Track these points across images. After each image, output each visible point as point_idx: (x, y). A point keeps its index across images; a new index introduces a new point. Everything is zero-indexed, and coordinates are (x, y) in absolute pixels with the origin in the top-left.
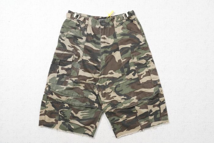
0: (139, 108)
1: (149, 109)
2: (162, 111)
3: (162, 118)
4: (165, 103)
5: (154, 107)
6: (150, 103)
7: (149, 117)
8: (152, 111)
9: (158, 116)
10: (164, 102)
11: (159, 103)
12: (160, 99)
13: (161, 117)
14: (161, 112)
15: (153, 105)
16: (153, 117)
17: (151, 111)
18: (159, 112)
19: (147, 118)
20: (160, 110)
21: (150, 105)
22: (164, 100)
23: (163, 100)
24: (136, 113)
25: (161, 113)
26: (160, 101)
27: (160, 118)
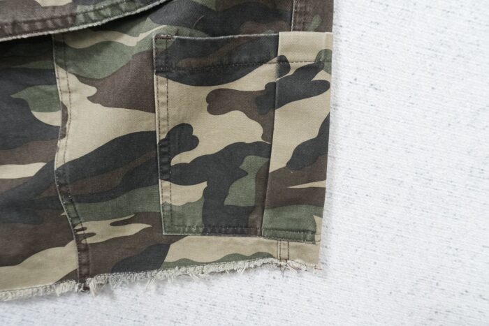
0: (92, 90)
1: (161, 111)
2: (278, 161)
3: (267, 214)
4: (325, 86)
5: (217, 105)
6: (183, 63)
7: (164, 184)
8: (193, 143)
9: (241, 193)
10: (320, 76)
11: (271, 87)
12: (283, 36)
13: (261, 203)
14: (273, 167)
15: (207, 90)
16: (193, 193)
17: (183, 136)
18: (251, 162)
19: (141, 193)
20: (263, 149)
21: (179, 79)
22: (323, 61)
23: (310, 58)
24: (54, 134)
25: (264, 176)
26: (284, 64)
27: (249, 210)
